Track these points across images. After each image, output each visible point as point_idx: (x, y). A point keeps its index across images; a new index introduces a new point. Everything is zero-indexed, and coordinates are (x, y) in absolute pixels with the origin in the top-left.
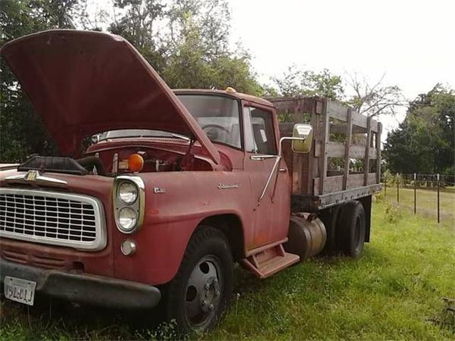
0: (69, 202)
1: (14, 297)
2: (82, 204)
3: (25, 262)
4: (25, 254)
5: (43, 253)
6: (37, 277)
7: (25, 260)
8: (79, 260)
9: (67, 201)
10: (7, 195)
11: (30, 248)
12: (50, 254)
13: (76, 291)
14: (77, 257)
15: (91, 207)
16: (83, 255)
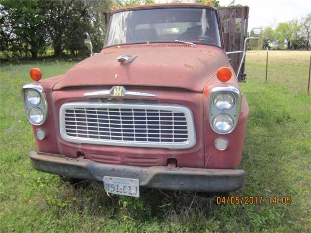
0: (159, 112)
1: (118, 192)
2: (173, 112)
3: (117, 162)
4: (117, 156)
5: (137, 154)
6: (138, 175)
7: (118, 161)
8: (173, 157)
9: (158, 111)
10: (86, 109)
11: (122, 152)
12: (144, 155)
13: (182, 183)
14: (171, 155)
15: (182, 114)
16: (176, 153)
